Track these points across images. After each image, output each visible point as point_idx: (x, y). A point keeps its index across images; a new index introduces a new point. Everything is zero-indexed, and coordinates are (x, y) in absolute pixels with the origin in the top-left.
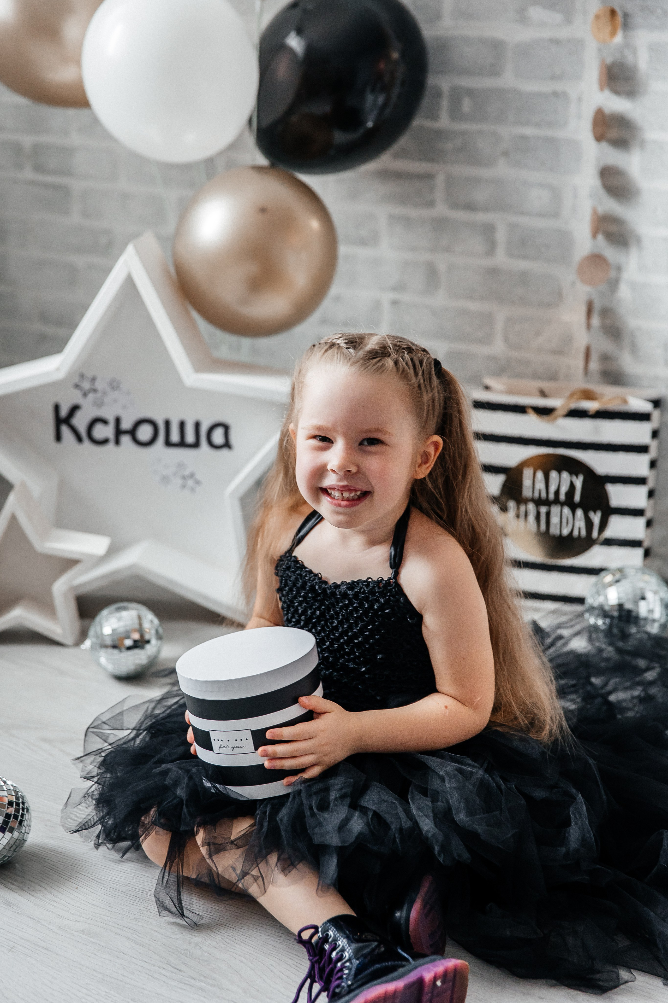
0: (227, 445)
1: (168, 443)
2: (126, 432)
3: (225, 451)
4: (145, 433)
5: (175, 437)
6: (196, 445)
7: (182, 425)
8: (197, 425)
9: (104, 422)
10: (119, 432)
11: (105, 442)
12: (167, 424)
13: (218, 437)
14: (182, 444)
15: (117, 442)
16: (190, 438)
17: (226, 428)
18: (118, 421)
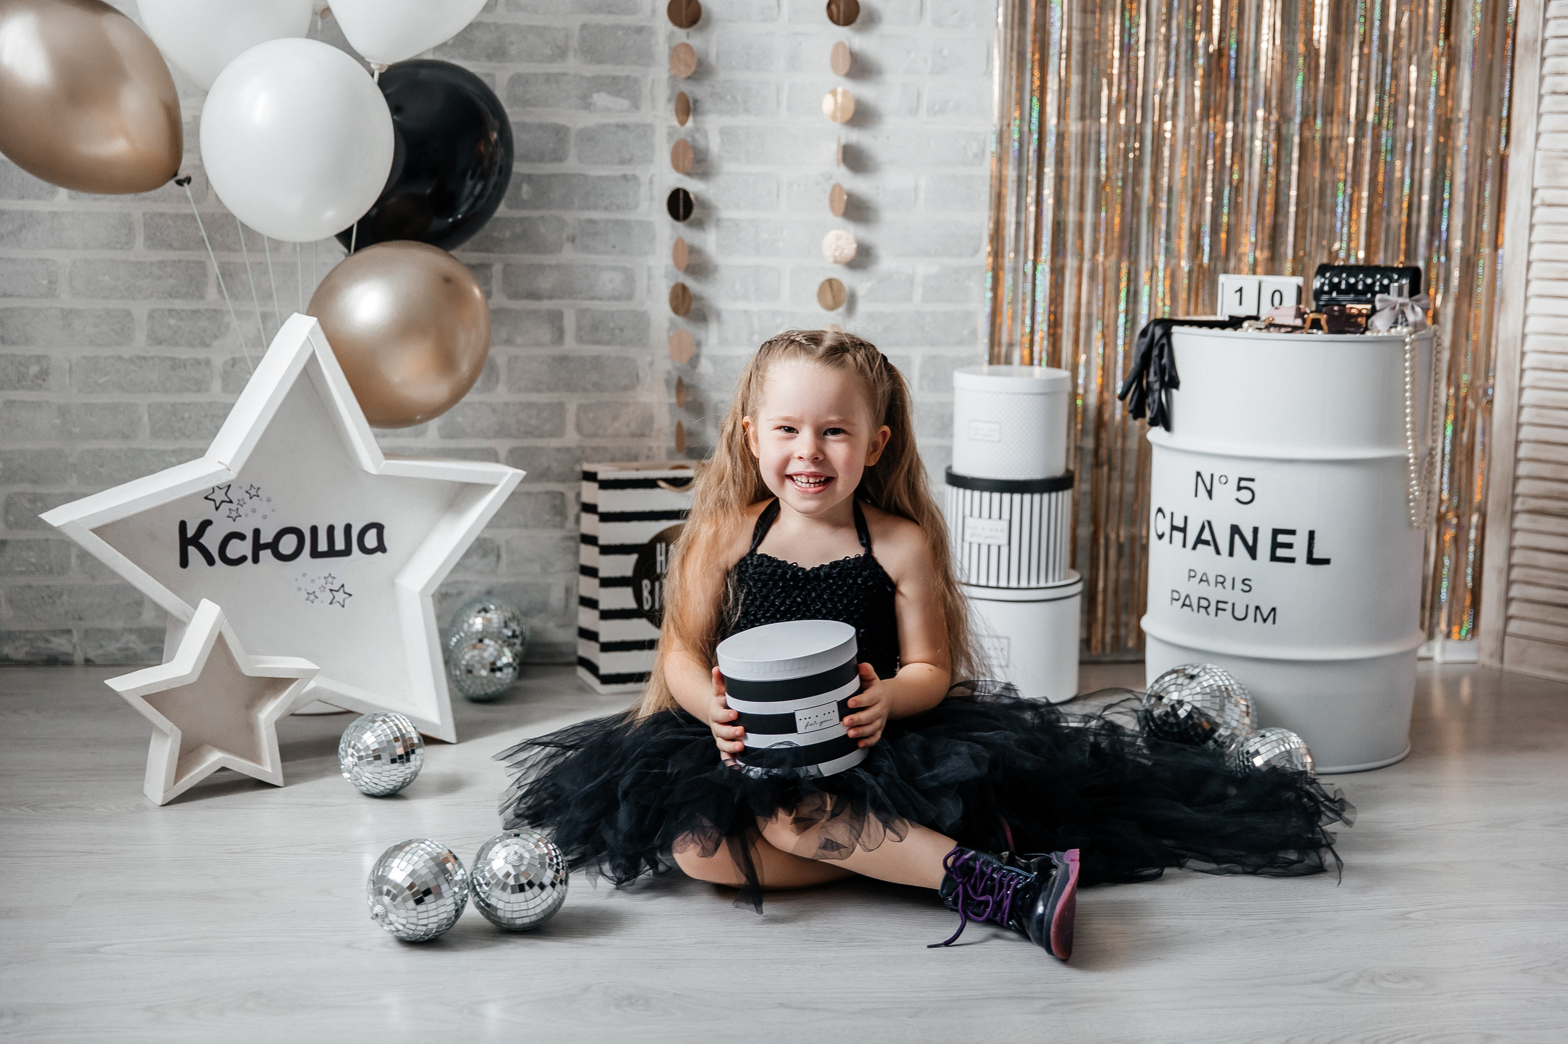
0: (381, 548)
1: (315, 554)
2: (266, 546)
3: (379, 554)
4: (288, 544)
5: (323, 546)
6: (347, 552)
7: (331, 529)
8: (348, 528)
9: (241, 537)
10: (257, 547)
11: (243, 559)
12: (314, 530)
13: (371, 540)
14: (332, 552)
15: (256, 560)
16: (340, 545)
17: (380, 528)
18: (257, 533)
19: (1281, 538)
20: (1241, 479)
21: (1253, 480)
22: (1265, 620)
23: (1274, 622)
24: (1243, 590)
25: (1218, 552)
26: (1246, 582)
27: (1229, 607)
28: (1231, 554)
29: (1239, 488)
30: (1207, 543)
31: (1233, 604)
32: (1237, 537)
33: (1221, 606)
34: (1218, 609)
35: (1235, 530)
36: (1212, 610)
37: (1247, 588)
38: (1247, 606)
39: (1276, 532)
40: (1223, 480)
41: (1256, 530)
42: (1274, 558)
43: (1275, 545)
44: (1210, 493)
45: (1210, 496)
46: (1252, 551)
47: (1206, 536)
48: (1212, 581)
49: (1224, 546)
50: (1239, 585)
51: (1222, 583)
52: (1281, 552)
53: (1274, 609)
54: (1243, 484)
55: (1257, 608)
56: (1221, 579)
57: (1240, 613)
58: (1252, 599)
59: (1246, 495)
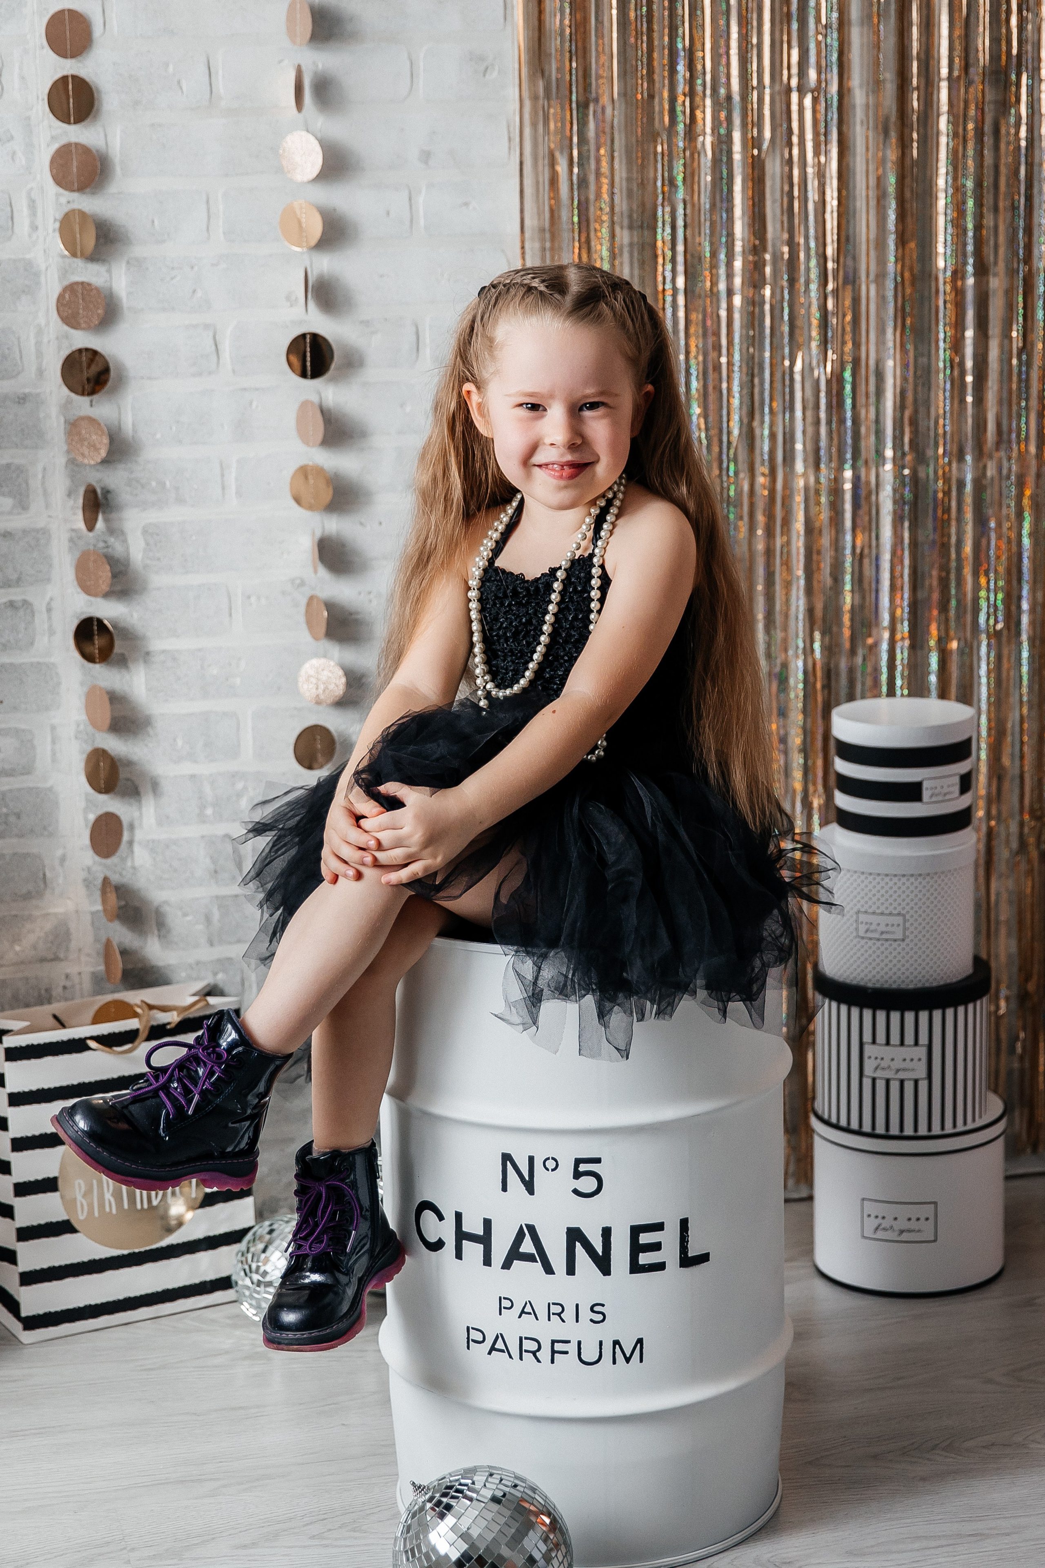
19: (645, 1238)
20: (578, 1162)
21: (598, 1161)
22: (628, 1360)
23: (641, 1361)
24: (592, 1320)
25: (549, 1270)
26: (596, 1309)
27: (572, 1348)
28: (571, 1270)
29: (577, 1175)
30: (529, 1258)
31: (579, 1343)
32: (579, 1247)
33: (558, 1347)
34: (553, 1352)
35: (575, 1236)
36: (545, 1354)
37: (599, 1317)
38: (601, 1343)
39: (636, 1231)
40: (551, 1164)
41: (606, 1233)
42: (636, 1268)
43: (636, 1248)
44: (529, 1186)
45: (531, 1191)
46: (603, 1264)
47: (527, 1246)
48: (542, 1313)
49: (558, 1259)
50: (586, 1314)
51: (559, 1315)
52: (644, 1259)
53: (640, 1341)
54: (583, 1168)
55: (616, 1343)
56: (556, 1309)
57: (590, 1354)
58: (607, 1333)
59: (588, 1184)
